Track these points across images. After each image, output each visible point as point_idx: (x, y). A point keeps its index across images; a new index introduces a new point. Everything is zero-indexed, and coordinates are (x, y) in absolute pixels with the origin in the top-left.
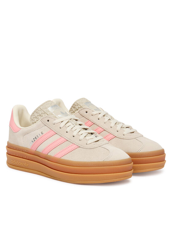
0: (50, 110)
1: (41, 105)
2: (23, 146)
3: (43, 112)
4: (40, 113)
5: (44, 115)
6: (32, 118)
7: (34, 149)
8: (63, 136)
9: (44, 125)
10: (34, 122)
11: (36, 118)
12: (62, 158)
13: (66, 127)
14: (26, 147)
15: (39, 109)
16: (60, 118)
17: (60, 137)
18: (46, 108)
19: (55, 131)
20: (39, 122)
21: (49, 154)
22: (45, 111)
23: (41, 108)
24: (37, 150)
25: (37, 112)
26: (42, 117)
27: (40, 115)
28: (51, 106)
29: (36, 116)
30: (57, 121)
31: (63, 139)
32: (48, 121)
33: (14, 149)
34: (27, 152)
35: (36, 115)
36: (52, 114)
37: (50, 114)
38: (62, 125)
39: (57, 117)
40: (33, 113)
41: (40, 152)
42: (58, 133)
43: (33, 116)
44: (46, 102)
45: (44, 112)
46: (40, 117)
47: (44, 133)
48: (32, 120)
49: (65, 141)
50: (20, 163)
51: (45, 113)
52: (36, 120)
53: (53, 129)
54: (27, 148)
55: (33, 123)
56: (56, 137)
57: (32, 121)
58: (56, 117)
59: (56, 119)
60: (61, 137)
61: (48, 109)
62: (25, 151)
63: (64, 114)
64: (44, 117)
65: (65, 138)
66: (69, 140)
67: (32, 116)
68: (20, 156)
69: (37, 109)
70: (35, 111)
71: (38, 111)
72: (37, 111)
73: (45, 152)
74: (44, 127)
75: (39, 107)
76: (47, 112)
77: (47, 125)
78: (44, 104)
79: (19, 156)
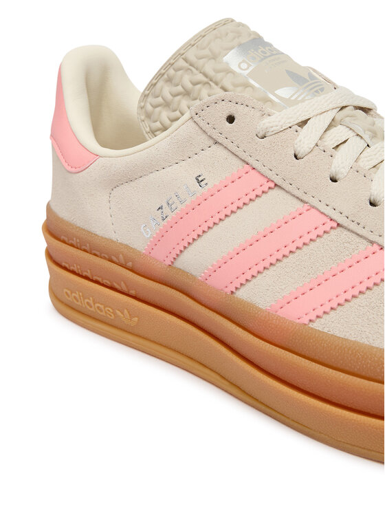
0: (235, 68)
1: (190, 45)
2: (114, 237)
3: (200, 77)
4: (186, 80)
5: (204, 92)
6: (149, 108)
7: (161, 258)
8: (314, 202)
9: (211, 142)
10: (158, 125)
11: (167, 104)
12: (317, 325)
13: (329, 153)
14: (125, 242)
15: (181, 63)
16: (289, 103)
17: (299, 205)
18: (214, 57)
19: (269, 174)
20: (183, 128)
21: (242, 294)
22: (211, 73)
23: (191, 55)
24: (178, 264)
25: (169, 80)
26: (197, 102)
27: (187, 93)
28: (240, 45)
29: (169, 97)
30: (278, 120)
31: (314, 219)
32: (231, 119)
33: (72, 245)
34: (130, 264)
35: (167, 90)
36: (247, 85)
37: (236, 86)
38: (305, 140)
39: (271, 101)
40: (152, 85)
41: (194, 278)
42: (285, 185)
43: (150, 99)
44: (214, 27)
45: (206, 75)
46: (184, 103)
47: (212, 181)
48: (149, 116)
49: (327, 228)
50: (102, 307)
51: (210, 81)
52: (165, 115)
53: (255, 164)
54: (127, 246)
55: (154, 132)
56: (276, 206)
57: (147, 122)
58: (267, 100)
59: (268, 109)
60: (306, 207)
61: (225, 59)
62: (122, 261)
63: (306, 81)
64: (206, 99)
65: (328, 211)
66: (353, 226)
67: (145, 96)
68: (100, 279)
69: (169, 64)
70: (160, 75)
71: (176, 70)
72: (171, 72)
73: (221, 283)
74: (208, 152)
75: (179, 54)
76: (219, 76)
77: (225, 142)
78: (202, 35)
79: (95, 278)
